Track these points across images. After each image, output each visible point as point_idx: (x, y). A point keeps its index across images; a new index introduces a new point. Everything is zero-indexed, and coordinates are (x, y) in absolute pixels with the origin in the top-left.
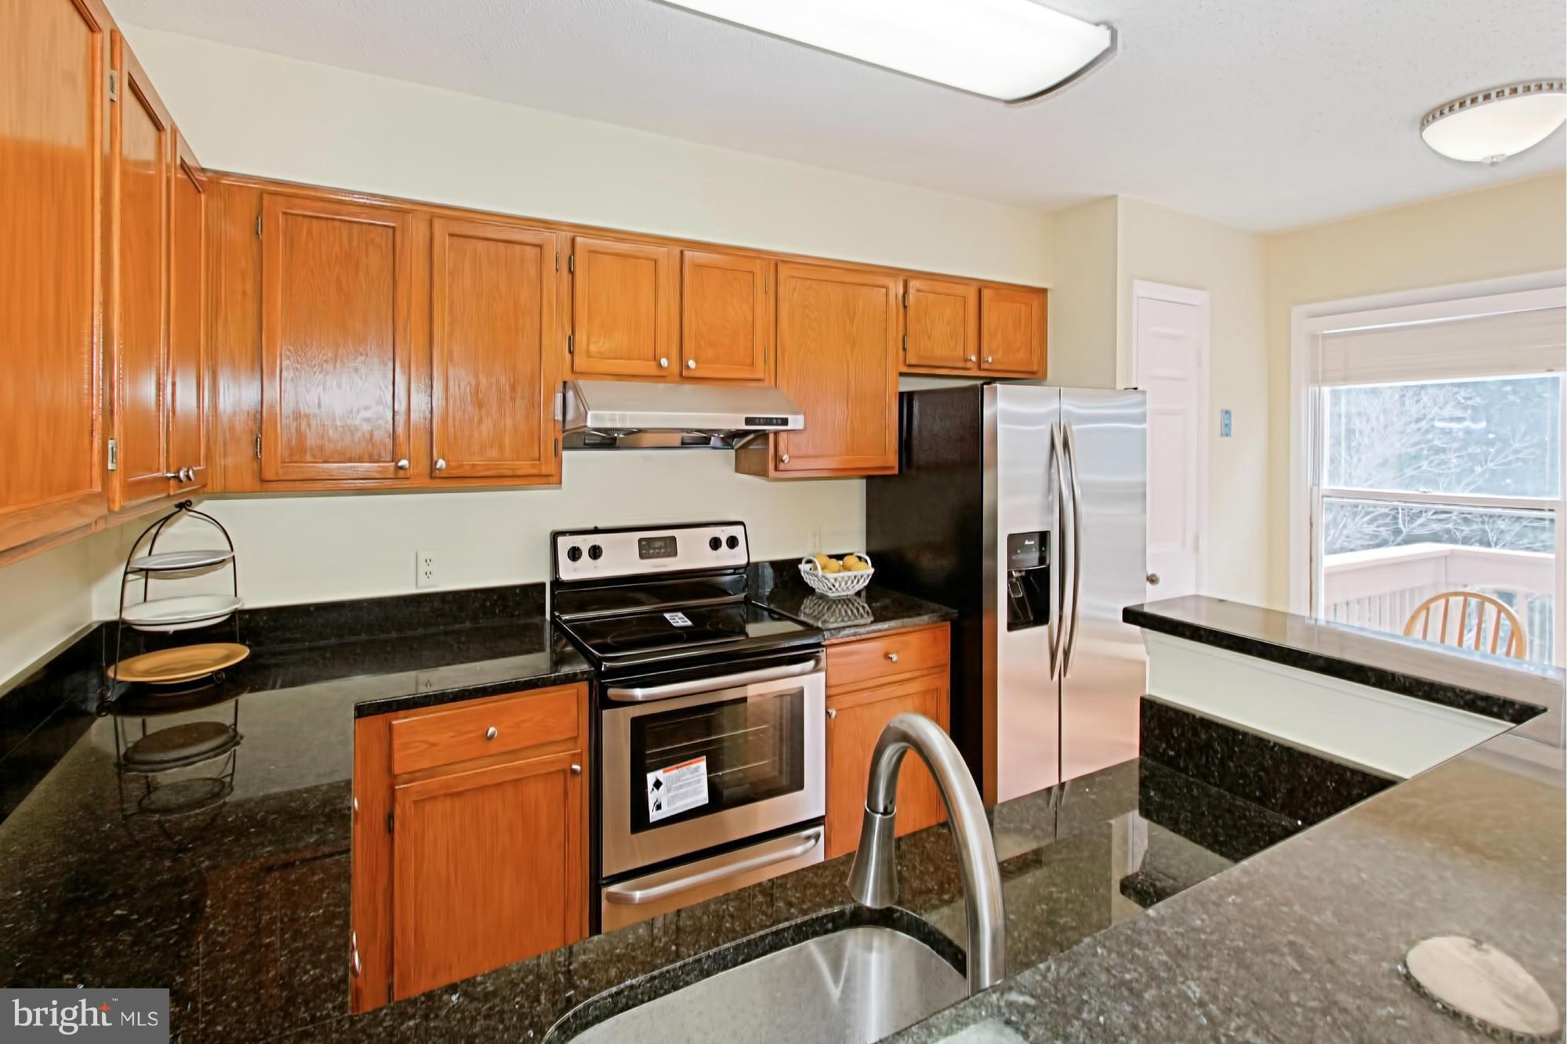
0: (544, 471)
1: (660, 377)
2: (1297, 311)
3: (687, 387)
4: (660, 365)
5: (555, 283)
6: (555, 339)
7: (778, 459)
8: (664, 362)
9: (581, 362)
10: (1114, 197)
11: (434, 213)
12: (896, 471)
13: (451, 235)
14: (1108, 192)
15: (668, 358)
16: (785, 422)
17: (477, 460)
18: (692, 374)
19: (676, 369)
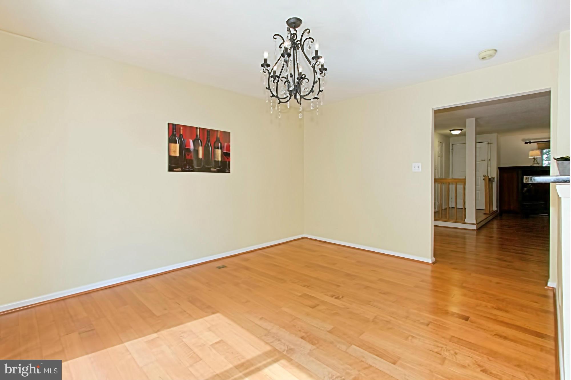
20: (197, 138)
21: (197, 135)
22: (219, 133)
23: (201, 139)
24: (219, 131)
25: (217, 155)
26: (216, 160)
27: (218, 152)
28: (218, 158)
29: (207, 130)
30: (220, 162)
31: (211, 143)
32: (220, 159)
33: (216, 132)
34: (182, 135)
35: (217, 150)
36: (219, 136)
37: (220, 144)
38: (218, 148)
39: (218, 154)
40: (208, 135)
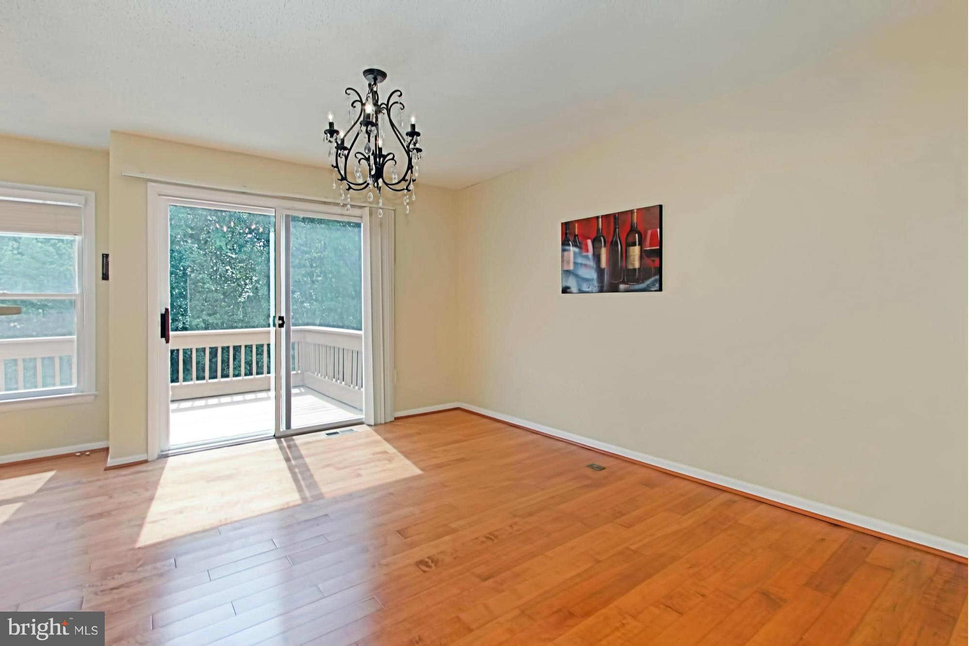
20: (599, 235)
21: (598, 229)
22: (635, 214)
23: (604, 234)
24: (635, 211)
25: (632, 257)
26: (630, 267)
27: (633, 252)
28: (633, 264)
29: (614, 215)
30: (637, 270)
31: (621, 239)
32: (637, 265)
33: (630, 213)
34: (578, 235)
35: (632, 248)
36: (635, 221)
37: (637, 235)
38: (634, 244)
39: (634, 256)
40: (615, 224)
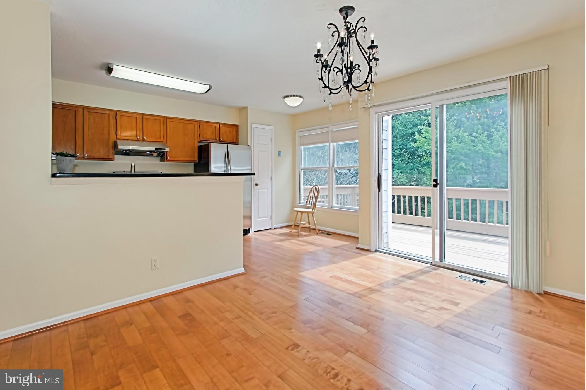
0: (110, 158)
1: (138, 140)
2: (297, 131)
3: (145, 143)
4: (137, 138)
5: (112, 122)
6: (113, 133)
7: (167, 158)
8: (138, 137)
9: (119, 137)
10: (246, 107)
11: (84, 108)
12: (198, 162)
13: (88, 112)
14: (246, 106)
15: (139, 137)
16: (165, 149)
17: (94, 155)
18: (145, 140)
19: (141, 139)
